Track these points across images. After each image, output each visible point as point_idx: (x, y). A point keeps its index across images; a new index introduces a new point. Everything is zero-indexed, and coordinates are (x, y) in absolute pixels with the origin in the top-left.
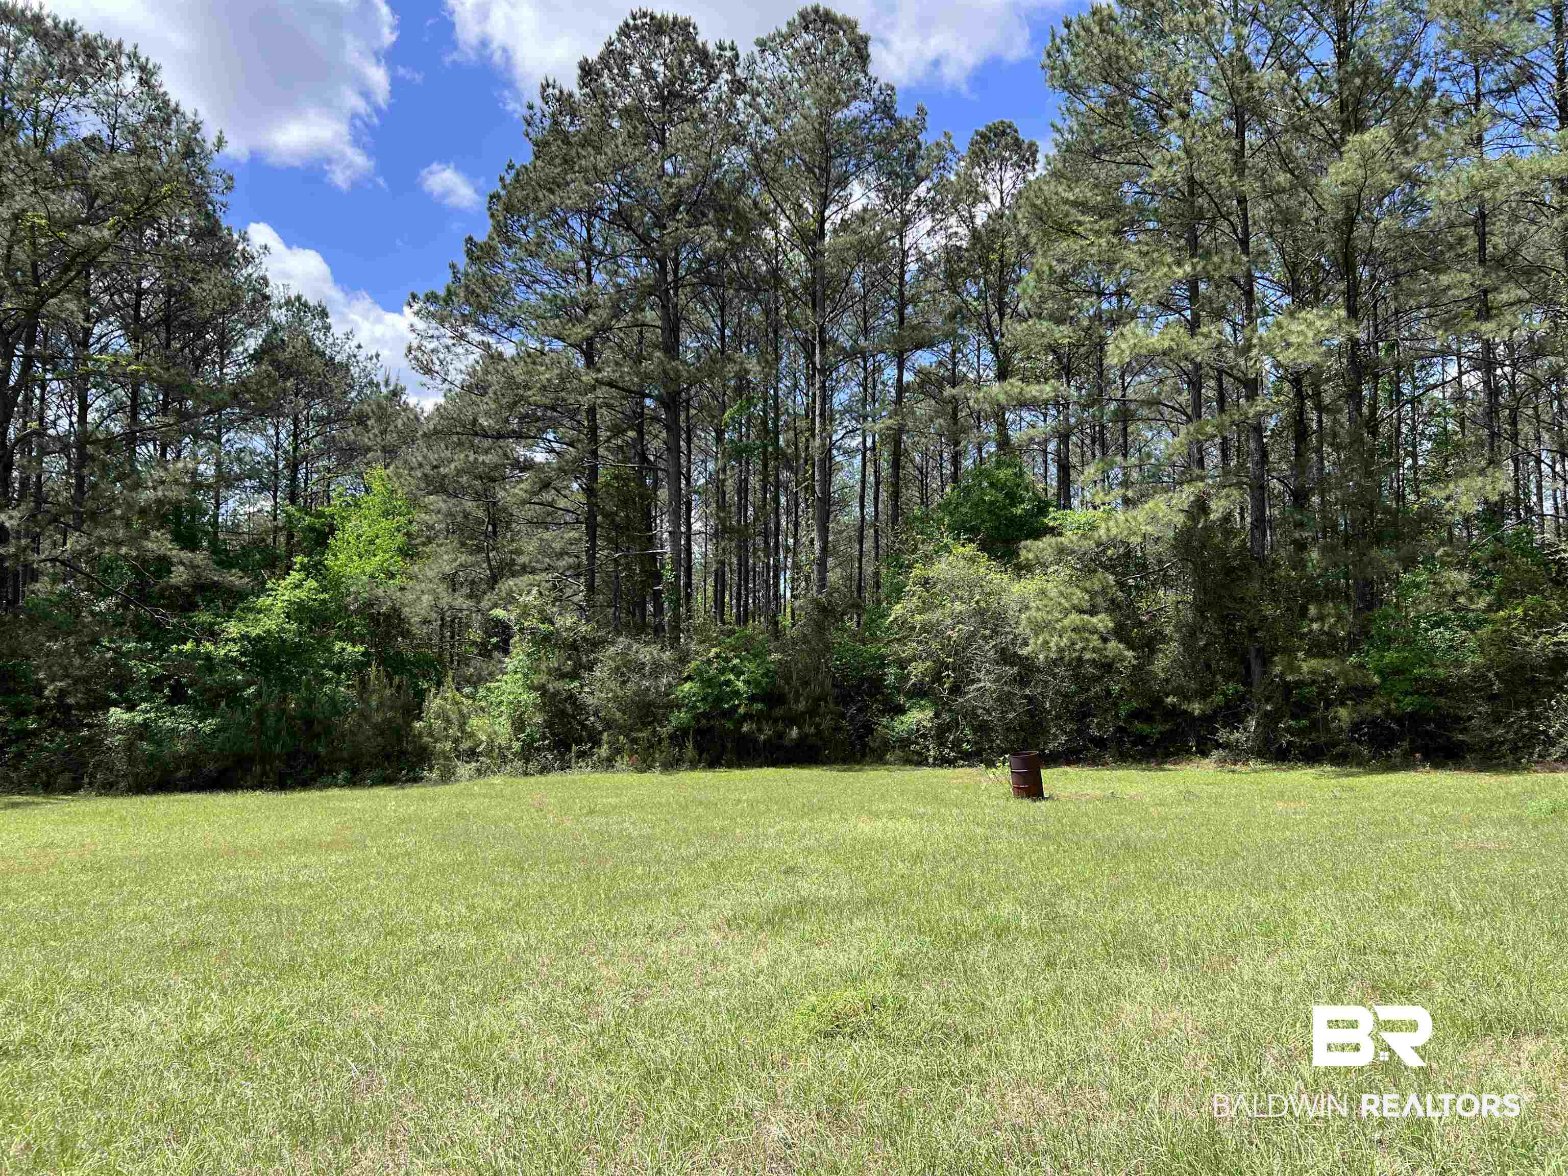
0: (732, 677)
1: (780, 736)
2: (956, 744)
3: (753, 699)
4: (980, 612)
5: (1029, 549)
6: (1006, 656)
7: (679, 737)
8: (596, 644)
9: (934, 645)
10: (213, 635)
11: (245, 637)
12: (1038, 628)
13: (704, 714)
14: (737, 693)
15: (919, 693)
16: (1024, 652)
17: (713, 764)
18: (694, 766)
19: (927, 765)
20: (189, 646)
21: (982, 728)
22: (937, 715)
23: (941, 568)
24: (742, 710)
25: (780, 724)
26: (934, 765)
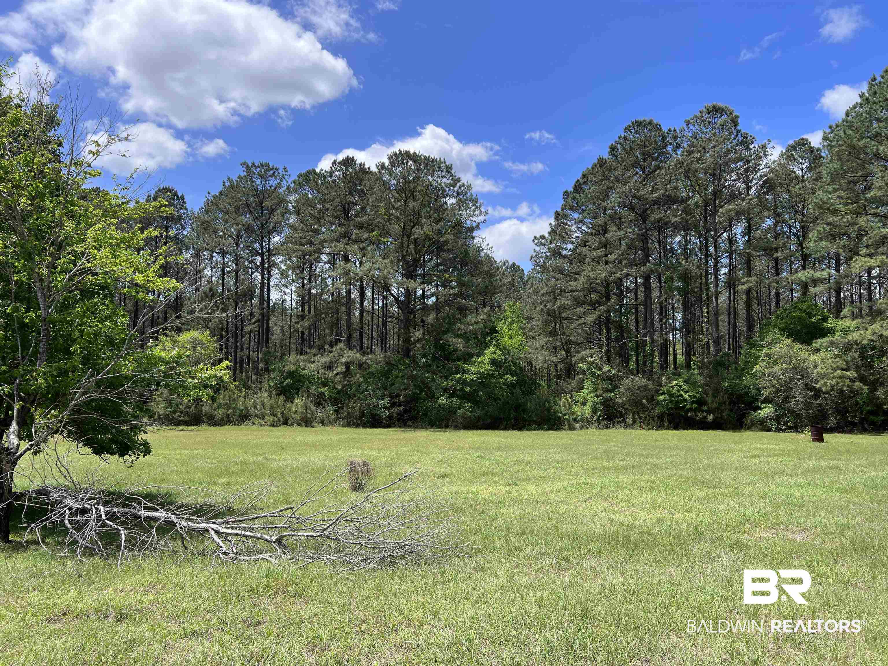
0: (683, 393)
1: (705, 418)
2: (786, 423)
3: (693, 402)
4: (795, 368)
5: (818, 343)
6: (808, 387)
7: (660, 417)
8: (620, 378)
9: (775, 382)
10: (464, 372)
11: (478, 372)
12: (824, 376)
13: (671, 408)
14: (685, 400)
15: (767, 401)
16: (818, 386)
17: (676, 428)
18: (668, 428)
19: (772, 431)
20: (459, 376)
21: (798, 416)
22: (776, 411)
23: (776, 349)
24: (688, 407)
25: (705, 414)
26: (775, 431)
